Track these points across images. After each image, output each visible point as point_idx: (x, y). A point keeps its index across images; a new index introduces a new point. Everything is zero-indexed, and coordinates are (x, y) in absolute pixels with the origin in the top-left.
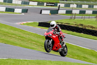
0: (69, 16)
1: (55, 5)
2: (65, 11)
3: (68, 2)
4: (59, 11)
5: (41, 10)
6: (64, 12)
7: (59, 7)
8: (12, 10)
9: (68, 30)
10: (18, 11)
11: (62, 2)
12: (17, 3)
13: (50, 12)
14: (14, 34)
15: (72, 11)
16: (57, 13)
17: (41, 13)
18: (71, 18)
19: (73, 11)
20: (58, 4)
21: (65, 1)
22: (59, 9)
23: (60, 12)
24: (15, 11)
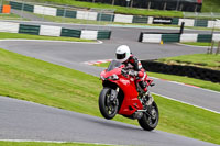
0: (205, 46)
1: (174, 21)
2: (196, 35)
3: (202, 15)
4: (182, 35)
5: (142, 34)
6: (194, 37)
7: (182, 27)
8: (76, 34)
9: (202, 78)
10: (89, 35)
11: (190, 14)
12: (86, 17)
13: (162, 38)
14: (79, 88)
15: (211, 36)
16: (179, 41)
17: (141, 40)
18: (210, 52)
19: (214, 35)
20: (181, 21)
21: (196, 14)
22: (181, 32)
23: (184, 37)
24: (82, 36)
